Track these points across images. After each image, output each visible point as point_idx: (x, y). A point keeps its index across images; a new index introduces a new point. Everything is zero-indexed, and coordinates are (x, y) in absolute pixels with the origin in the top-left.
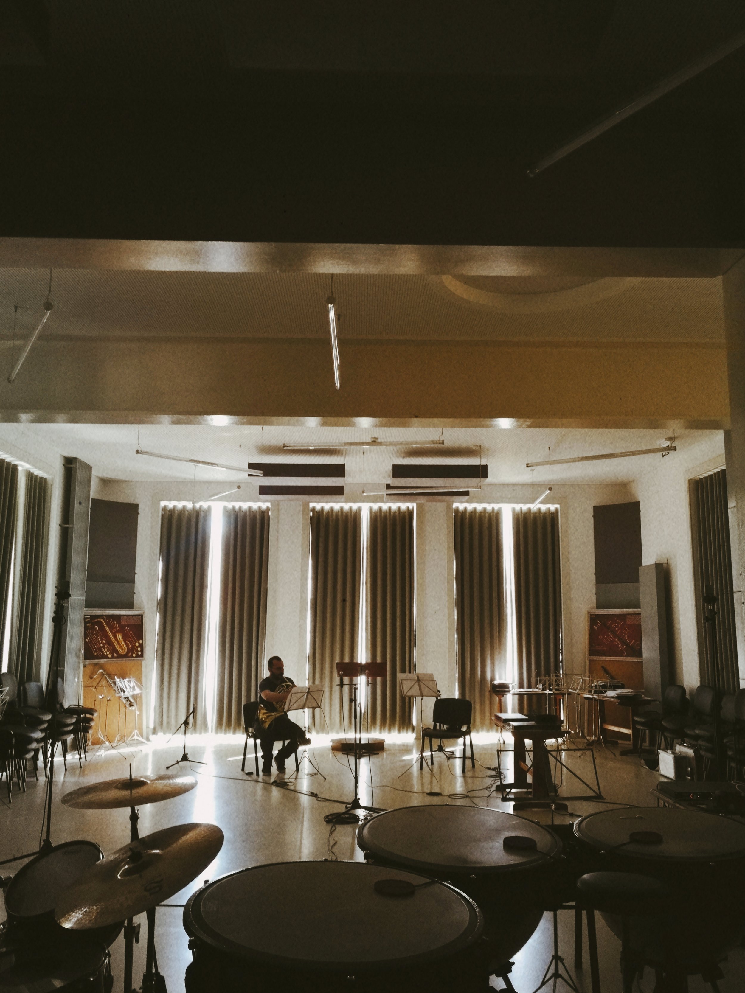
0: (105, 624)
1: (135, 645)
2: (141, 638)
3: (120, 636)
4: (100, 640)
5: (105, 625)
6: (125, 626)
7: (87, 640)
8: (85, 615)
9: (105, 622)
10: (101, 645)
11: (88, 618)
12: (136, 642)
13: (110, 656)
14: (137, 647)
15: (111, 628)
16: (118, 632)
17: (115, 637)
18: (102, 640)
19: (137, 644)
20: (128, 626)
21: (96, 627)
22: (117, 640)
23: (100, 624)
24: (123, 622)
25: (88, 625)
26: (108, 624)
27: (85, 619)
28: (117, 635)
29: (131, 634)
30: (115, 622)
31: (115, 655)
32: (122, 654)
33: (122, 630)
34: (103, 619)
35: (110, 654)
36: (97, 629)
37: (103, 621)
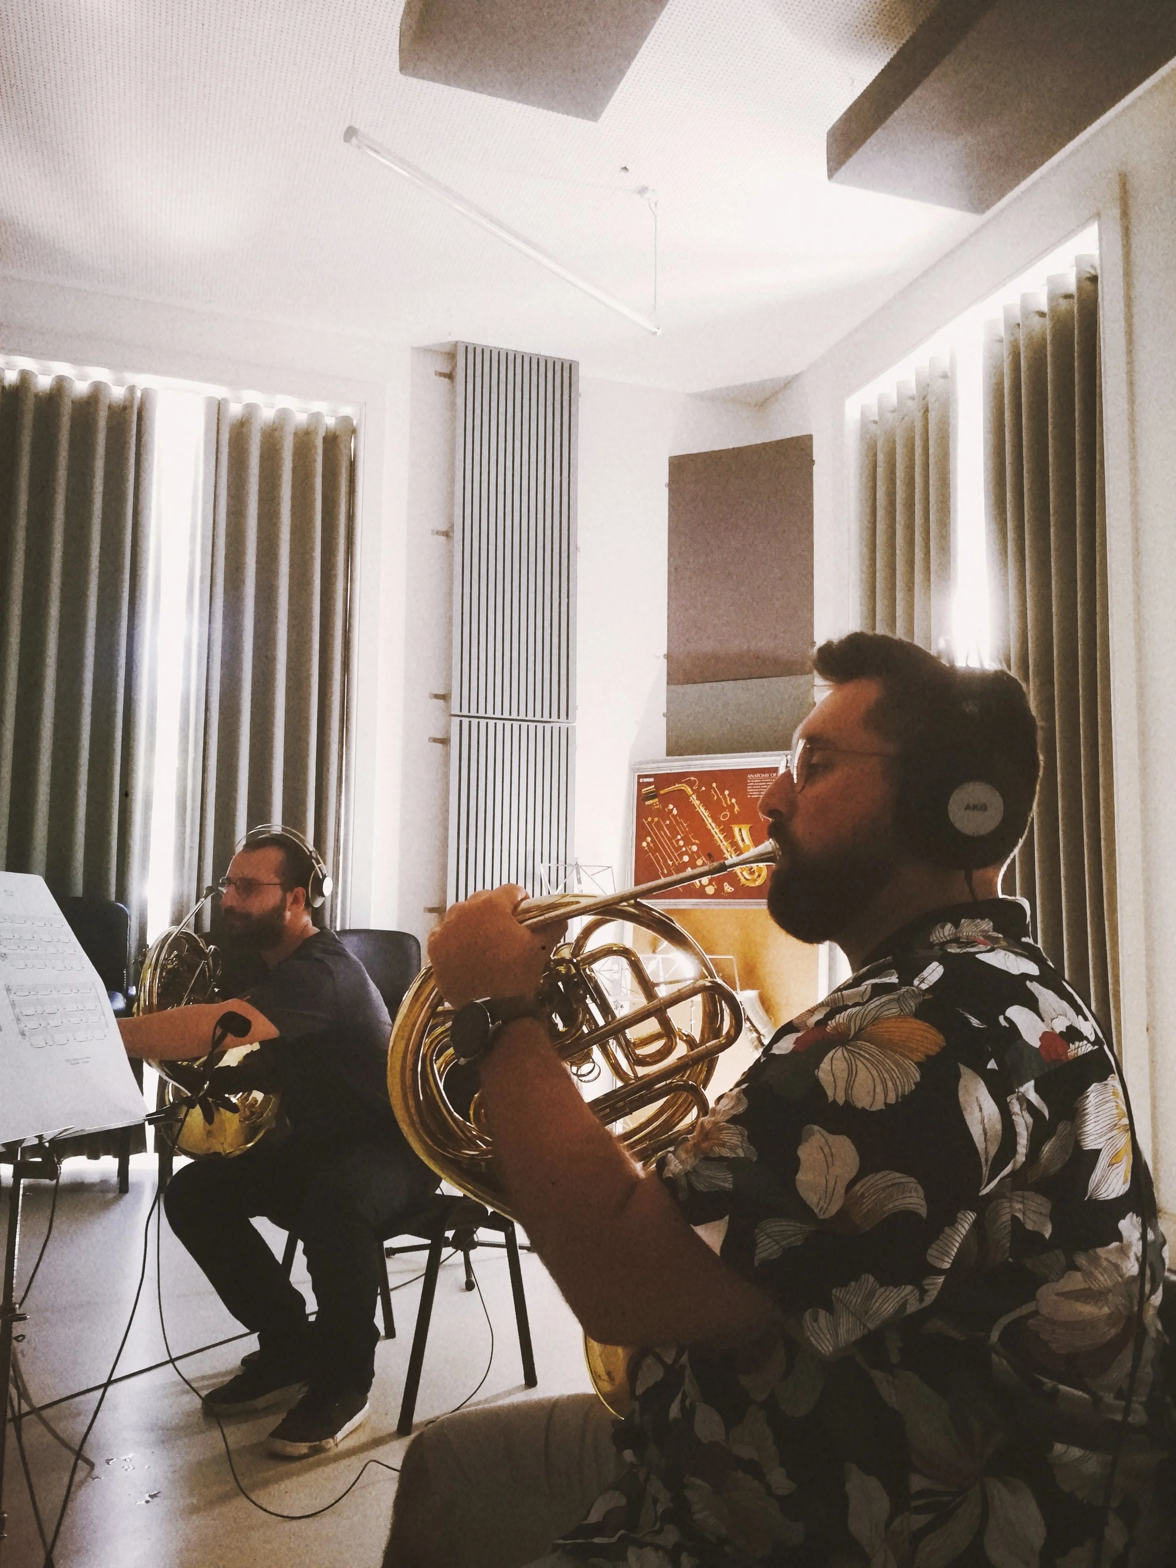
0: (694, 799)
3: (743, 833)
4: (681, 843)
5: (697, 804)
7: (644, 844)
8: (639, 777)
9: (697, 791)
10: (686, 858)
11: (649, 784)
13: (710, 890)
15: (715, 809)
16: (736, 819)
17: (729, 836)
18: (688, 843)
21: (671, 807)
23: (680, 798)
24: (755, 791)
25: (647, 803)
26: (704, 798)
27: (641, 786)
28: (736, 829)
30: (727, 792)
31: (728, 888)
32: (753, 885)
33: (749, 812)
34: (691, 784)
35: (710, 883)
36: (675, 812)
37: (689, 791)
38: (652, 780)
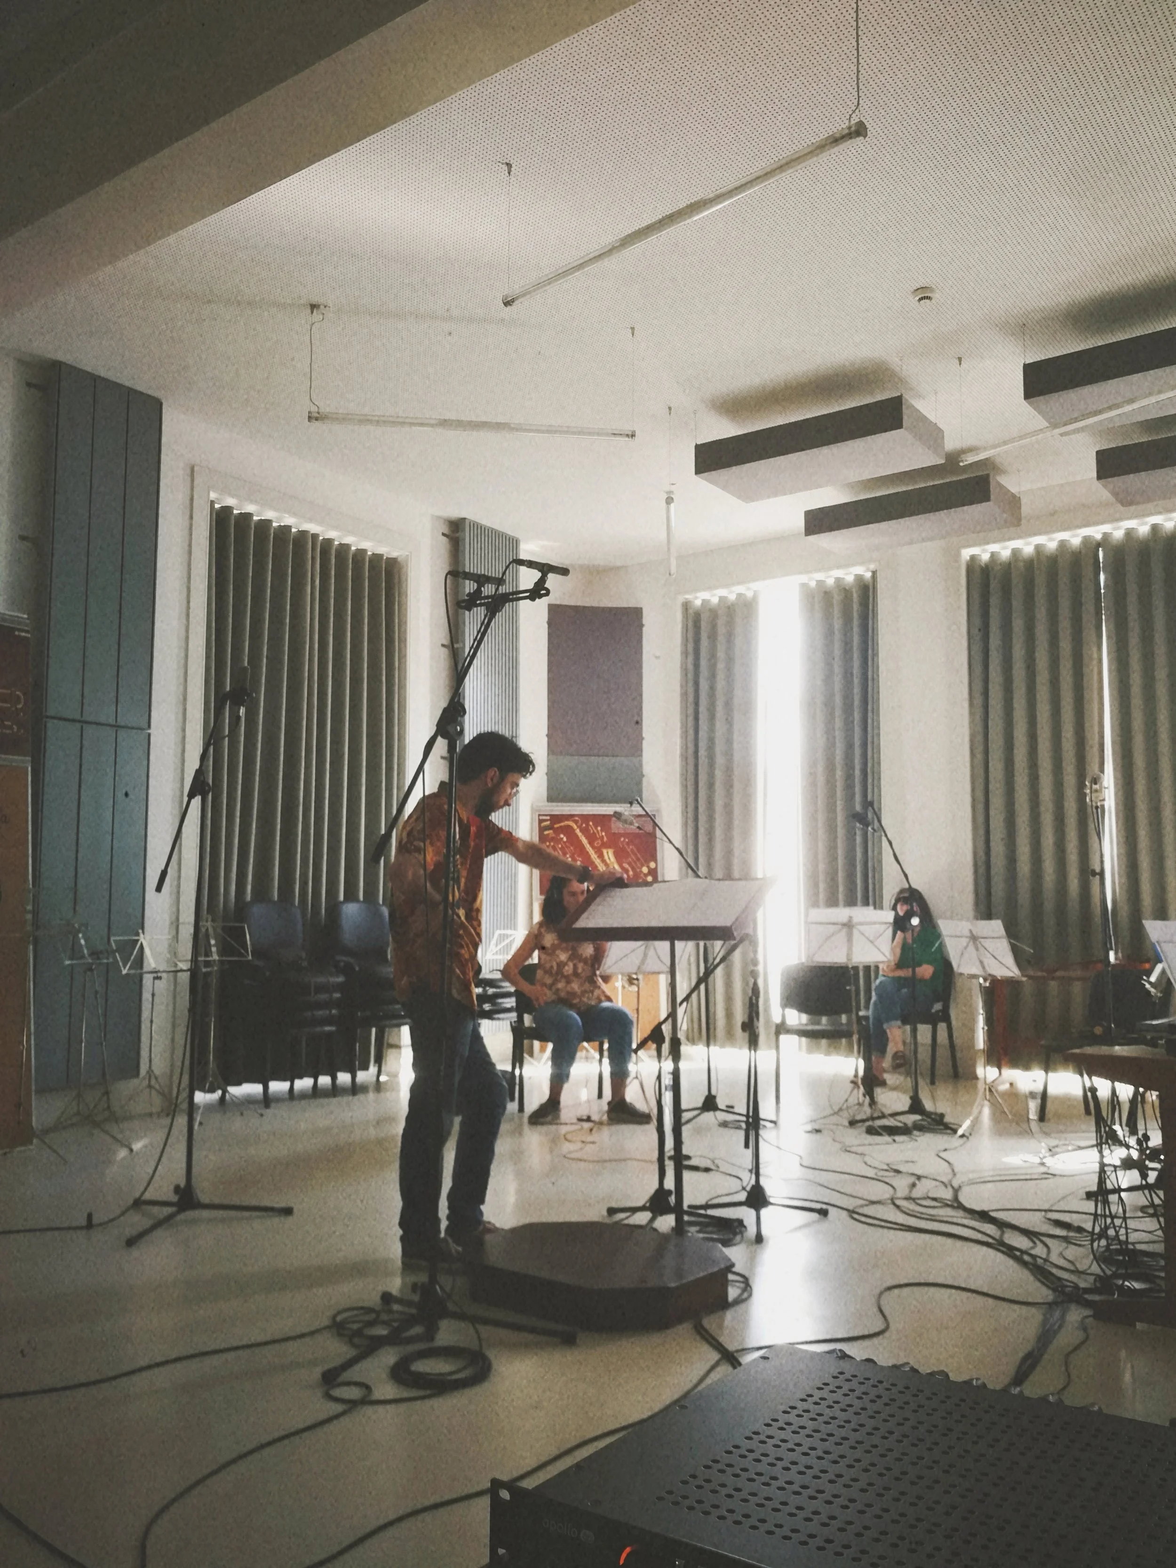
0: (578, 831)
1: (641, 872)
2: (654, 858)
3: (609, 855)
5: (580, 834)
6: (621, 835)
8: (539, 815)
9: (580, 827)
11: (547, 820)
12: (642, 865)
14: (646, 875)
15: (591, 839)
16: (605, 845)
17: (601, 856)
19: (645, 870)
20: (625, 835)
21: (562, 836)
22: (603, 861)
23: (568, 831)
24: (617, 827)
25: (546, 833)
26: (585, 831)
27: (540, 821)
28: (605, 851)
29: (632, 850)
30: (599, 828)
33: (613, 841)
34: (576, 822)
36: (565, 839)
37: (575, 827)
38: (548, 818)
